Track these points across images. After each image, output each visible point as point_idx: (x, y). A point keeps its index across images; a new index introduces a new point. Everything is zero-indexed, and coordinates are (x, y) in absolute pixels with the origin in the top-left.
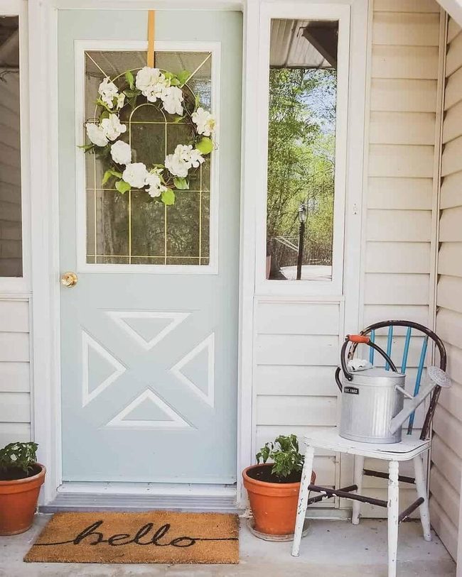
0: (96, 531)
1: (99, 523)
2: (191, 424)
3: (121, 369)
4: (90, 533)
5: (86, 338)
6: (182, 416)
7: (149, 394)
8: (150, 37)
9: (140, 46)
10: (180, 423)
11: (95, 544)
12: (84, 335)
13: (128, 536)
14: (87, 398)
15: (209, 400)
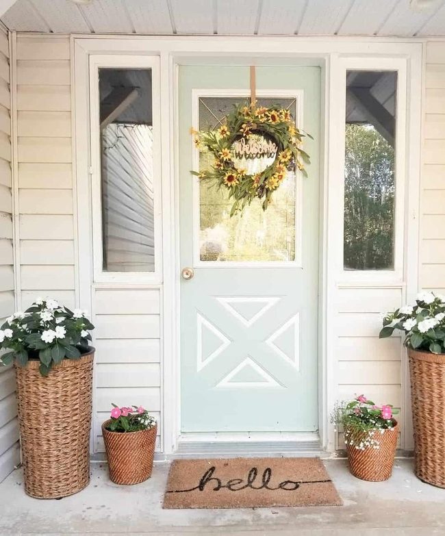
0: (213, 476)
1: (213, 469)
2: (281, 384)
3: (227, 342)
4: (208, 479)
5: (200, 319)
6: (275, 378)
7: (248, 361)
8: (253, 87)
9: (246, 93)
10: (272, 383)
11: (216, 489)
12: (199, 316)
13: (241, 481)
14: (200, 365)
15: (296, 365)
